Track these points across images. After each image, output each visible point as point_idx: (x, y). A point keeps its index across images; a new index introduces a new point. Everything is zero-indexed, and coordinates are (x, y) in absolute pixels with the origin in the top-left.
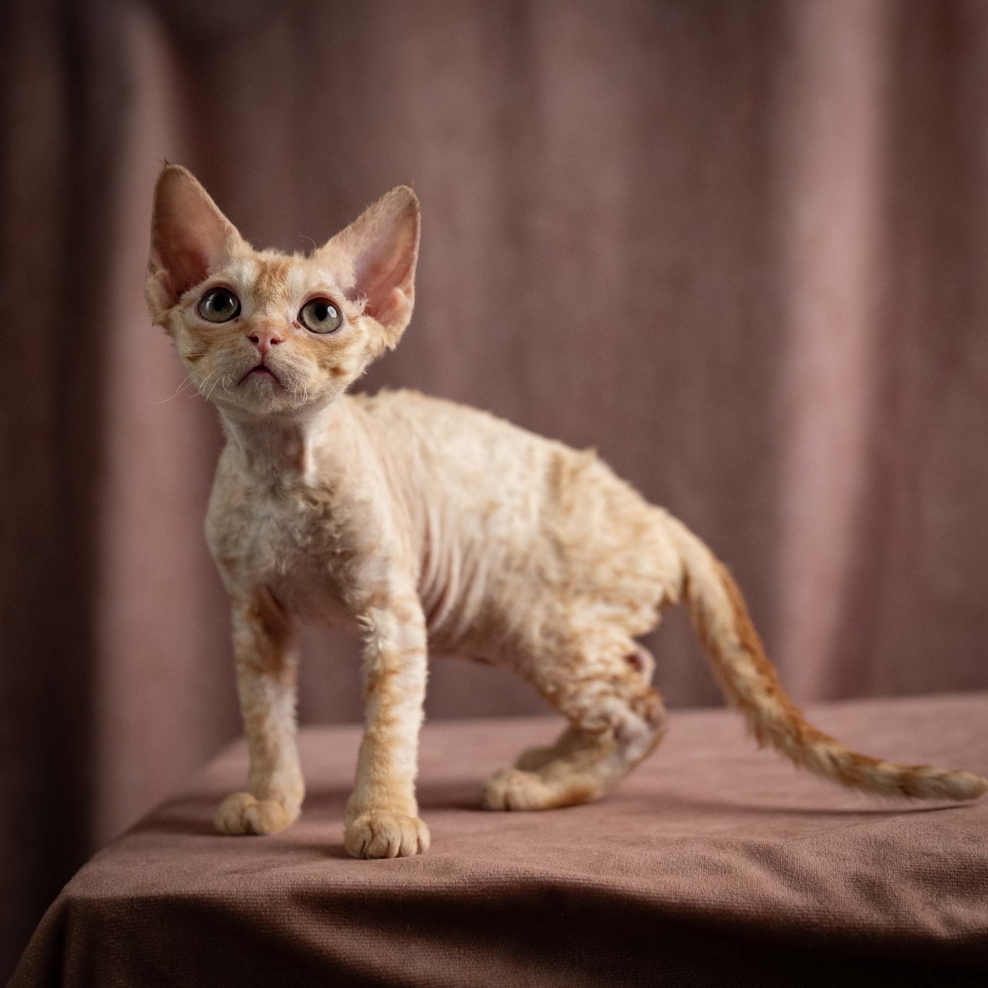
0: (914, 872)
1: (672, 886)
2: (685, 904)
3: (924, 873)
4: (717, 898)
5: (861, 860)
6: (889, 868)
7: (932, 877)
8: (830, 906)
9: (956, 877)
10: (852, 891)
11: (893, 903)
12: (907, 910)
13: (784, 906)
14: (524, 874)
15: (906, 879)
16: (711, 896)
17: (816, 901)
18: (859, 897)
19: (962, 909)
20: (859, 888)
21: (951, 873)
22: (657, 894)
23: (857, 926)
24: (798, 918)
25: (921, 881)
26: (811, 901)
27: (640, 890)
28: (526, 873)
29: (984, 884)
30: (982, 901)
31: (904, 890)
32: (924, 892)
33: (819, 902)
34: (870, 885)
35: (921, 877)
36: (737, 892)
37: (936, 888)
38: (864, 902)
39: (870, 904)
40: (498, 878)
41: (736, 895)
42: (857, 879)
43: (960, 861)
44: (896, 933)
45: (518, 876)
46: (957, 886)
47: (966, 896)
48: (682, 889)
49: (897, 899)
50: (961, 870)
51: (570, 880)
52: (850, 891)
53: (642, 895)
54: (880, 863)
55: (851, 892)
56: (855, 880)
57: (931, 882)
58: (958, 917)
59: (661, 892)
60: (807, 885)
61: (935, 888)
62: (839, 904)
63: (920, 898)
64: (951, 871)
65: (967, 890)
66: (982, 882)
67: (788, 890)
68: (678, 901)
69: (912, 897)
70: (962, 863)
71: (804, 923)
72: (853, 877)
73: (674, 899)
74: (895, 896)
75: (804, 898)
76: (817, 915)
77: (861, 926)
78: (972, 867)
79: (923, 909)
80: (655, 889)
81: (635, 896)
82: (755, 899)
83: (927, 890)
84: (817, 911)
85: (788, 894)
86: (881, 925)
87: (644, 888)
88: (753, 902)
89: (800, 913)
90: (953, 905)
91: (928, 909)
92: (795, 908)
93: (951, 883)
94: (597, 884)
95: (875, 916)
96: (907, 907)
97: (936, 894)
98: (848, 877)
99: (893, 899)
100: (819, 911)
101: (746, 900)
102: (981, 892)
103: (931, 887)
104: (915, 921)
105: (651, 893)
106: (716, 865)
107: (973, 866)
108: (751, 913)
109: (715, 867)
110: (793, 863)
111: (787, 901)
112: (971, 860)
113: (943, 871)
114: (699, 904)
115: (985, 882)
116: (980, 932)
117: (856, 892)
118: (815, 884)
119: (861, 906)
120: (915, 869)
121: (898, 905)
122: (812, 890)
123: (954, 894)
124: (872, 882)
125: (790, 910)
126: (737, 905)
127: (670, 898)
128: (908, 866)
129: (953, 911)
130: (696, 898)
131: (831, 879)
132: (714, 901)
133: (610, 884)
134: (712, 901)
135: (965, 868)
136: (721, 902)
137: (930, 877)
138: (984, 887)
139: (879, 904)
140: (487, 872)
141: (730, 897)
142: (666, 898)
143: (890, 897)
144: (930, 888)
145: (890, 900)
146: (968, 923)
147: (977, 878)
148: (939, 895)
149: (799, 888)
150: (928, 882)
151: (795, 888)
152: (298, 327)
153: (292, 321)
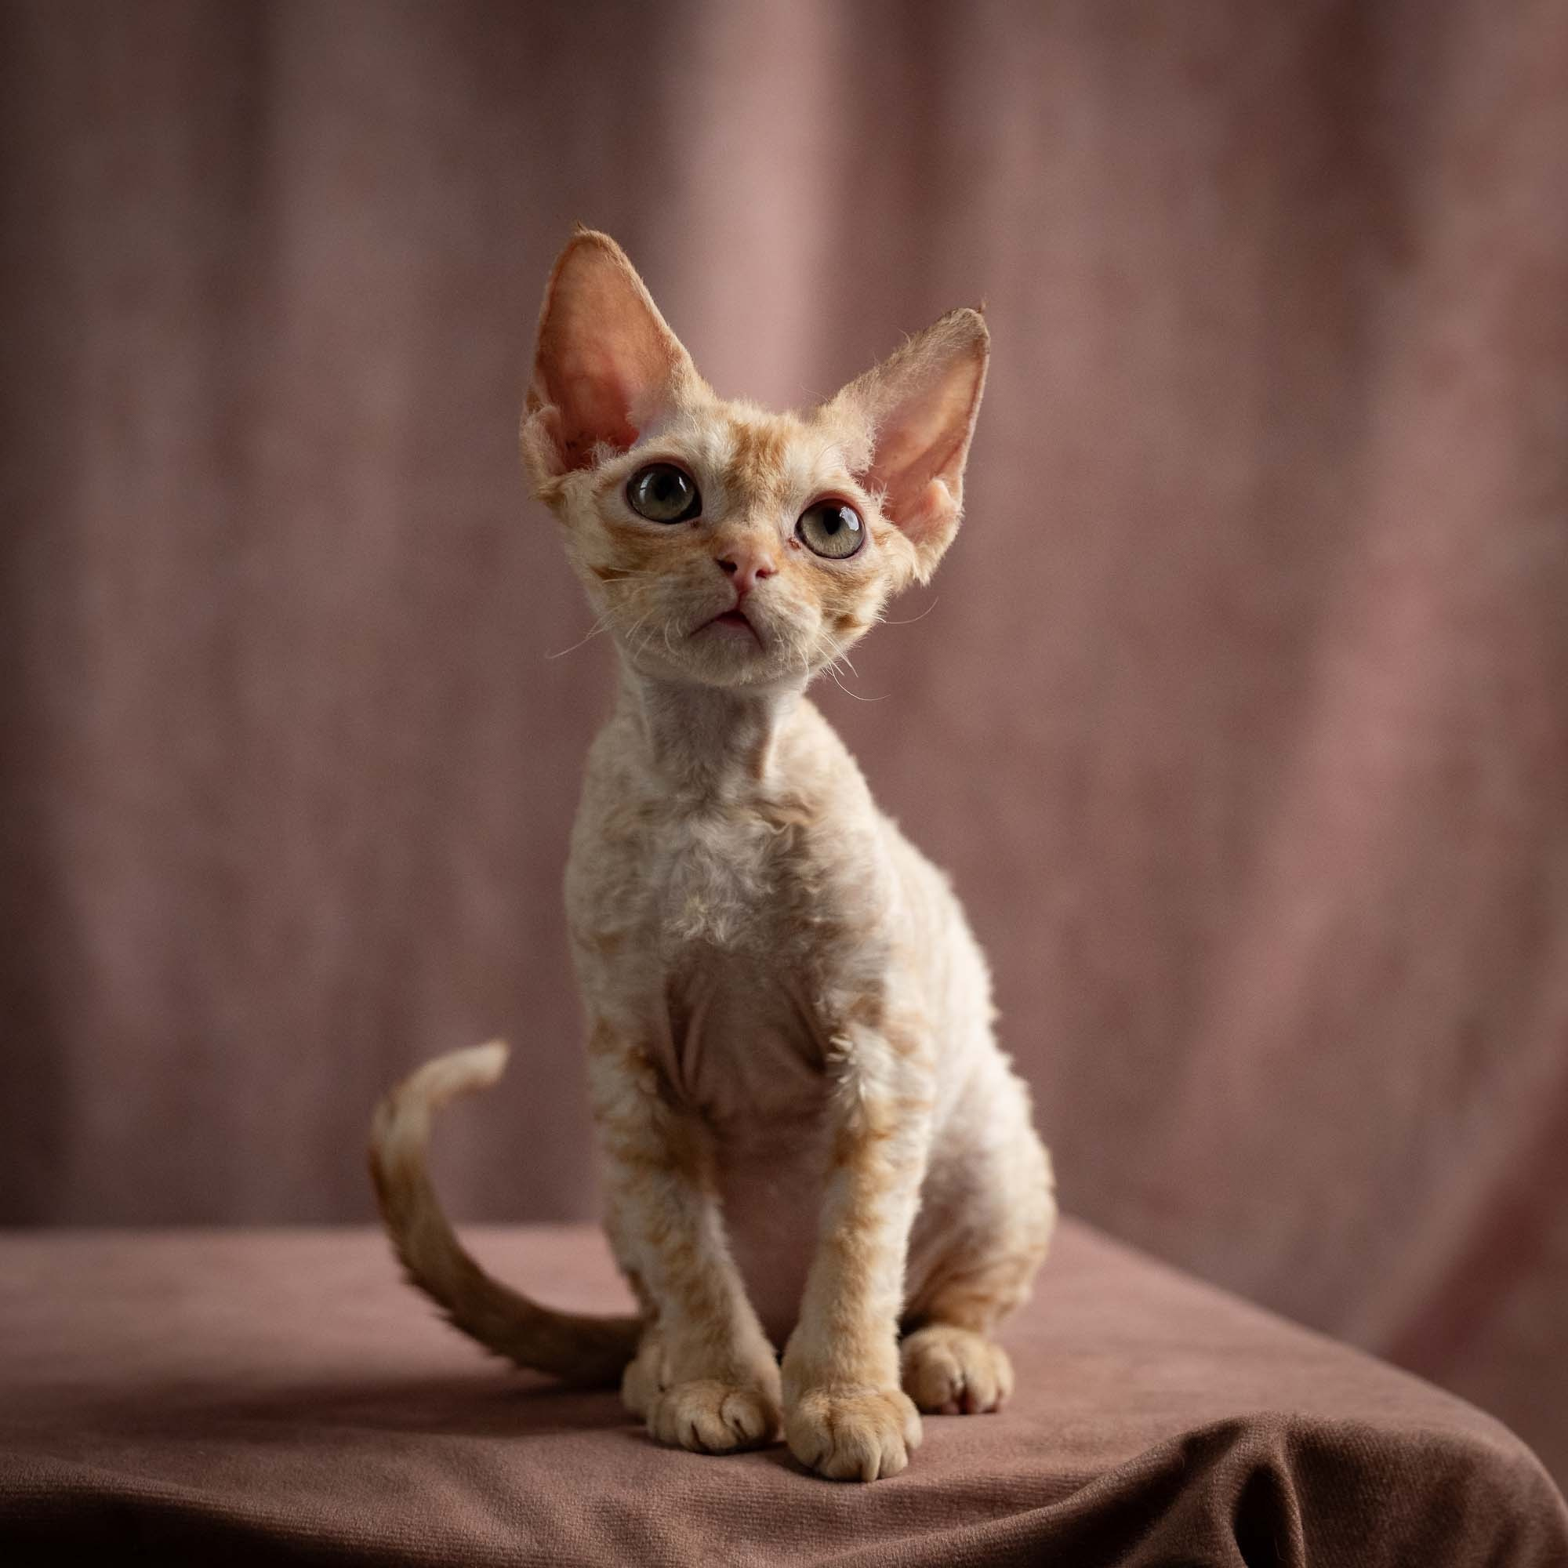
0: (695, 1501)
1: (309, 1510)
2: (327, 1538)
3: (711, 1503)
4: (378, 1531)
5: (617, 1477)
6: (656, 1493)
7: (723, 1509)
8: (556, 1550)
9: (760, 1511)
10: (593, 1526)
11: (654, 1547)
12: (674, 1560)
13: (483, 1547)
14: (77, 1482)
15: (680, 1511)
16: (369, 1527)
17: (534, 1540)
18: (603, 1536)
19: (764, 1563)
20: (604, 1521)
21: (753, 1505)
22: (284, 1521)
25: (703, 1514)
26: (527, 1541)
27: (258, 1514)
28: (81, 1480)
29: (802, 1523)
30: (797, 1550)
31: (674, 1528)
32: (706, 1532)
33: (538, 1542)
34: (623, 1518)
35: (704, 1509)
36: (411, 1522)
37: (727, 1527)
38: (609, 1545)
39: (619, 1548)
40: (36, 1486)
41: (409, 1526)
42: (603, 1508)
43: (769, 1486)
45: (66, 1484)
46: (760, 1525)
47: (772, 1542)
48: (326, 1514)
49: (662, 1543)
50: (769, 1500)
51: (148, 1494)
52: (590, 1526)
53: (260, 1521)
54: (644, 1484)
55: (591, 1528)
56: (600, 1509)
57: (720, 1517)
59: (290, 1518)
60: (523, 1514)
61: (725, 1528)
62: (569, 1546)
63: (699, 1540)
64: (752, 1502)
65: (774, 1531)
66: (800, 1520)
67: (493, 1523)
68: (316, 1533)
69: (687, 1538)
70: (771, 1489)
72: (598, 1505)
73: (310, 1530)
74: (659, 1538)
75: (516, 1536)
76: (532, 1563)
78: (787, 1497)
79: (701, 1560)
80: (281, 1513)
81: (249, 1522)
82: (438, 1535)
83: (712, 1529)
84: (532, 1556)
85: (492, 1529)
87: (265, 1510)
88: (433, 1539)
89: (506, 1559)
90: (749, 1554)
91: (710, 1559)
92: (500, 1551)
93: (751, 1521)
94: (191, 1503)
96: (676, 1555)
97: (726, 1536)
98: (591, 1504)
99: (655, 1541)
100: (538, 1557)
101: (424, 1535)
102: (797, 1535)
103: (719, 1525)
105: (275, 1519)
106: (386, 1478)
108: (429, 1557)
109: (384, 1480)
110: (507, 1480)
111: (487, 1540)
112: (786, 1485)
113: (740, 1501)
114: (349, 1540)
115: (804, 1521)
117: (600, 1528)
118: (535, 1514)
119: (604, 1551)
120: (696, 1496)
121: (661, 1552)
122: (529, 1523)
123: (754, 1538)
124: (626, 1514)
125: (491, 1553)
126: (409, 1543)
127: (304, 1529)
128: (686, 1491)
130: (345, 1530)
131: (562, 1507)
132: (374, 1535)
133: (211, 1502)
134: (369, 1535)
135: (776, 1498)
136: (384, 1536)
137: (718, 1509)
138: (802, 1529)
139: (633, 1548)
140: (20, 1477)
141: (399, 1531)
142: (297, 1528)
143: (651, 1538)
144: (716, 1527)
145: (650, 1542)
147: (793, 1514)
148: (730, 1539)
149: (510, 1519)
150: (715, 1516)
151: (505, 1520)
152: (796, 547)
153: (787, 536)
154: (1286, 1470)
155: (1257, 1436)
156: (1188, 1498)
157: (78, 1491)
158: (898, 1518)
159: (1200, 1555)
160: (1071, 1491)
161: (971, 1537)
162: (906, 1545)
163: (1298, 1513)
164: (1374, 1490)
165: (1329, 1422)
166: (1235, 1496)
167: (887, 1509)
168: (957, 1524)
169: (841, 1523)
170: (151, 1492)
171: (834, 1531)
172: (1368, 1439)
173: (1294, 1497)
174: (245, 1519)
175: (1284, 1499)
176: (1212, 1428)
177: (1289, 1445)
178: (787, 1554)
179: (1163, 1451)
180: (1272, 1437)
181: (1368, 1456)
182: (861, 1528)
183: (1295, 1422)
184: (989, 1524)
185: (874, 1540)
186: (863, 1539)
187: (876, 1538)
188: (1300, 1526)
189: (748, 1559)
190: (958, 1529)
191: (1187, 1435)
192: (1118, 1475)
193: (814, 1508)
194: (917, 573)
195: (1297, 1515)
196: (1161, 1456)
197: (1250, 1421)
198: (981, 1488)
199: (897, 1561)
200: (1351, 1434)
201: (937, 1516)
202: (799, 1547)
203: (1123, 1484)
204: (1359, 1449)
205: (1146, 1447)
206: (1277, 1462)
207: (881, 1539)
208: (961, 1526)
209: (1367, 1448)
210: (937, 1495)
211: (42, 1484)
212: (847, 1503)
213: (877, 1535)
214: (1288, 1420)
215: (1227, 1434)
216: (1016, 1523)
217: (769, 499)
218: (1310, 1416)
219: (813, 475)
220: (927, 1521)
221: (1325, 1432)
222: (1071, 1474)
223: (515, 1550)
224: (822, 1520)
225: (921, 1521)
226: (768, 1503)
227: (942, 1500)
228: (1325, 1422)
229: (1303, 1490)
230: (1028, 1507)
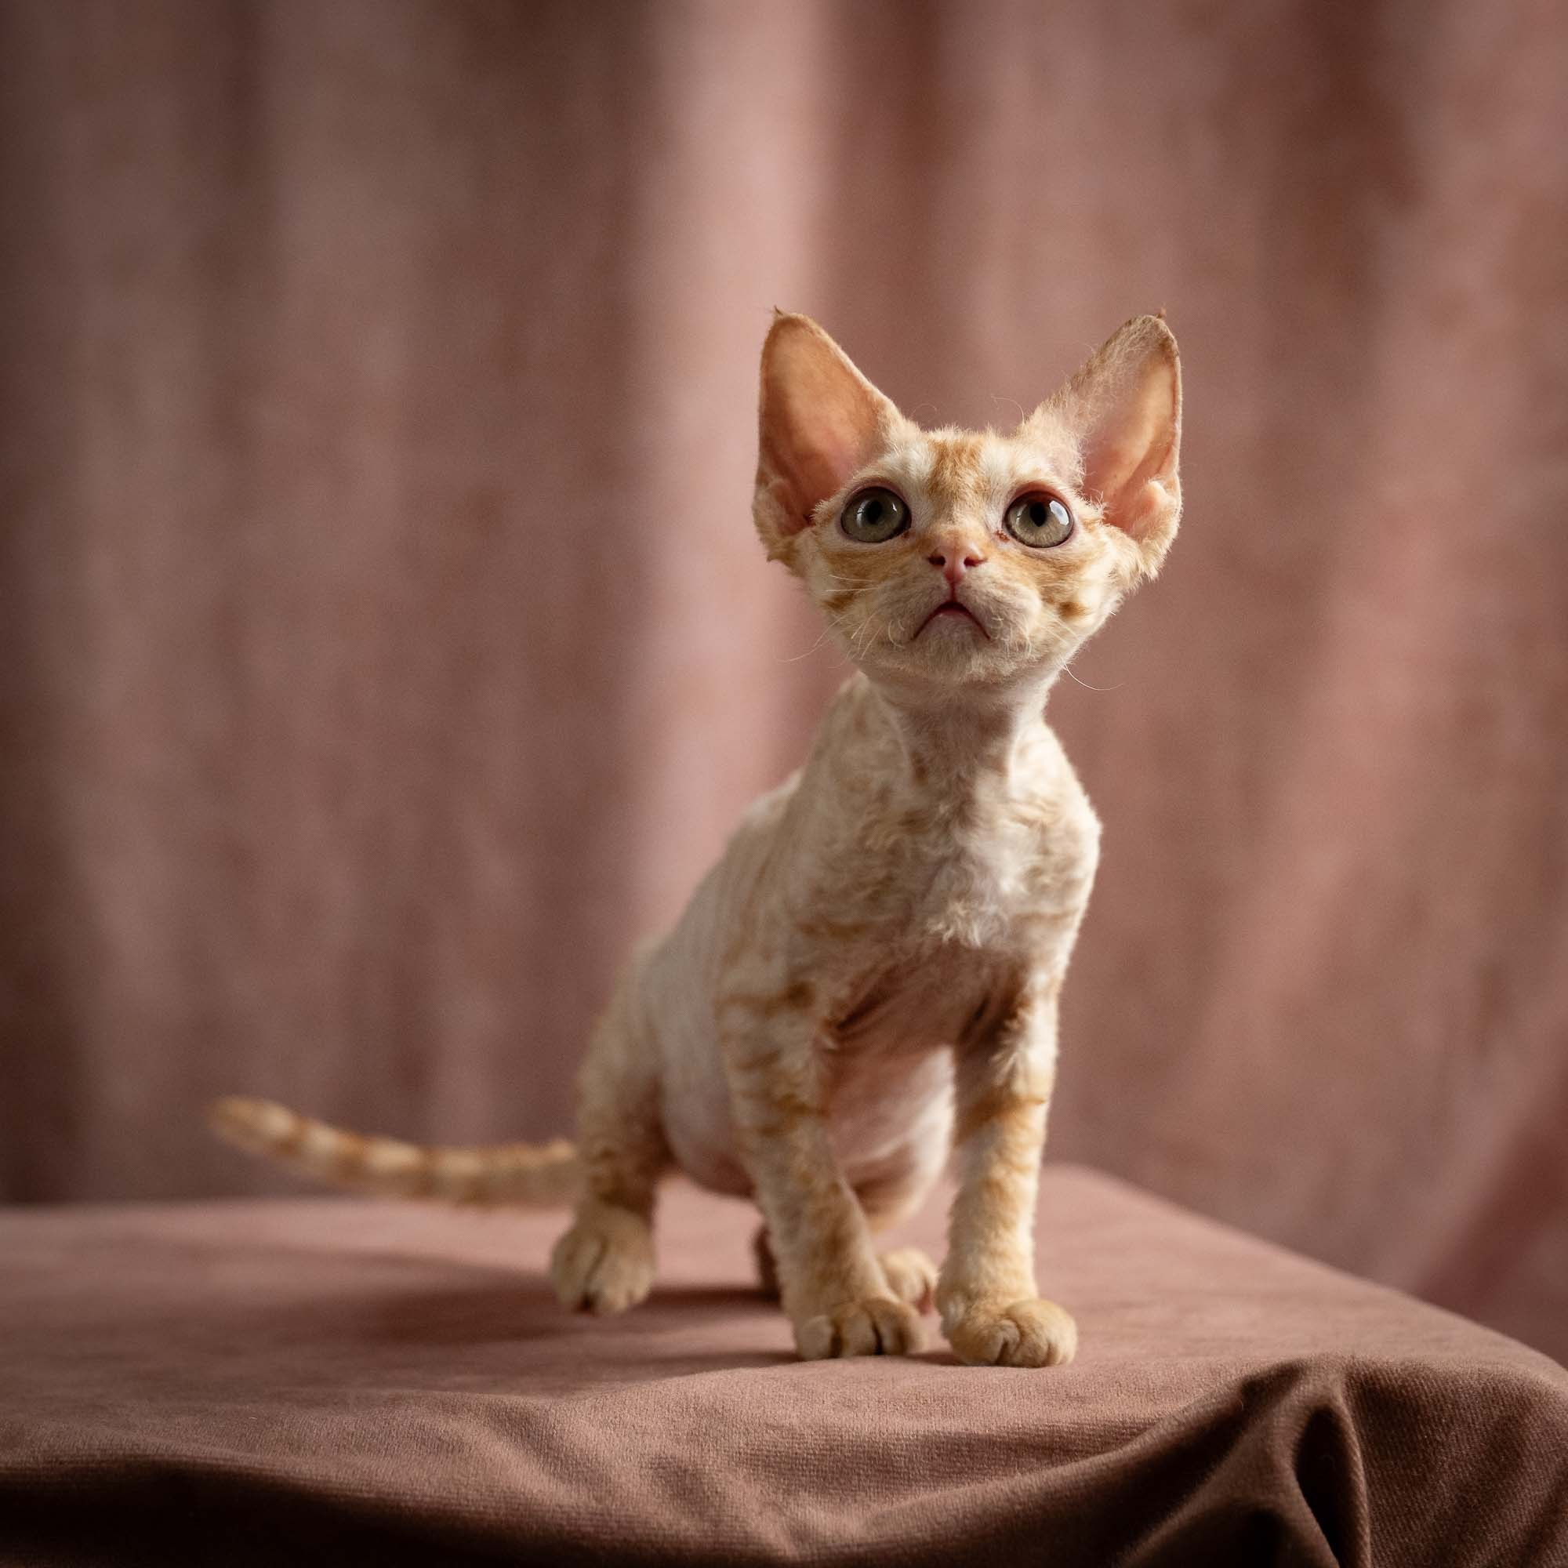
0: (751, 1455)
1: (365, 1472)
2: (383, 1500)
3: (767, 1457)
4: (435, 1492)
5: (670, 1434)
6: (711, 1448)
7: (779, 1463)
8: (614, 1507)
9: (817, 1463)
10: (650, 1483)
11: (712, 1502)
12: (733, 1514)
13: (541, 1505)
14: (132, 1449)
15: (737, 1466)
16: (425, 1488)
17: (591, 1496)
18: (660, 1492)
19: (823, 1515)
20: (661, 1477)
21: (809, 1457)
22: (340, 1484)
23: (653, 1538)
24: (561, 1525)
25: (760, 1468)
26: (584, 1498)
27: (314, 1478)
28: (135, 1447)
29: (859, 1475)
30: (856, 1501)
31: (731, 1483)
32: (763, 1486)
33: (596, 1499)
34: (679, 1473)
35: (760, 1463)
36: (468, 1482)
37: (784, 1479)
38: (667, 1501)
39: (677, 1503)
40: (90, 1455)
41: (466, 1487)
42: (659, 1464)
43: (825, 1438)
44: (715, 1550)
45: (121, 1452)
46: (817, 1477)
47: (830, 1494)
48: (382, 1476)
49: (720, 1497)
50: (825, 1452)
51: (202, 1461)
52: (646, 1482)
53: (316, 1484)
54: (698, 1441)
55: (648, 1484)
56: (656, 1466)
57: (777, 1470)
58: (813, 1527)
59: (346, 1481)
60: (579, 1472)
61: (782, 1481)
62: (628, 1503)
63: (757, 1496)
64: (808, 1454)
65: (832, 1483)
66: (857, 1471)
67: (549, 1481)
68: (372, 1495)
69: (744, 1493)
70: (826, 1440)
71: (569, 1533)
72: (653, 1461)
73: (367, 1492)
74: (717, 1492)
75: (573, 1493)
76: (591, 1520)
77: (660, 1539)
78: (843, 1448)
79: (761, 1513)
81: (305, 1486)
82: (495, 1494)
83: (769, 1483)
84: (592, 1514)
85: (549, 1487)
86: (692, 1536)
87: (321, 1474)
88: (491, 1499)
89: (565, 1516)
90: (808, 1507)
91: (770, 1513)
92: (558, 1509)
93: (807, 1473)
94: (246, 1468)
95: (684, 1523)
96: (734, 1510)
97: (784, 1489)
98: (646, 1460)
99: (713, 1496)
100: (596, 1514)
101: (481, 1495)
102: (855, 1487)
103: (776, 1479)
104: (746, 1532)
105: (331, 1482)
106: (440, 1439)
107: (844, 1446)
108: (487, 1516)
109: (438, 1442)
110: (561, 1438)
111: (545, 1498)
112: (841, 1436)
113: (797, 1454)
114: (406, 1501)
115: (861, 1472)
116: (846, 1550)
117: (656, 1485)
118: (592, 1471)
119: (662, 1507)
120: (752, 1450)
121: (720, 1507)
122: (586, 1480)
123: (812, 1490)
124: (683, 1469)
125: (549, 1511)
126: (466, 1503)
127: (361, 1491)
128: (742, 1445)
129: (808, 1517)
130: (401, 1491)
131: (619, 1464)
132: (431, 1496)
134: (426, 1496)
135: (831, 1449)
136: (441, 1497)
137: (775, 1462)
138: (859, 1480)
139: (692, 1504)
140: (73, 1446)
141: (456, 1491)
142: (354, 1491)
143: (709, 1494)
144: (774, 1480)
145: (708, 1497)
146: (829, 1537)
147: (850, 1465)
148: (788, 1492)
149: (567, 1477)
150: (771, 1470)
151: (561, 1478)
152: (1006, 539)
153: (994, 529)
154: (1346, 1412)
155: (1316, 1377)
156: (1248, 1441)
157: (132, 1459)
158: (956, 1467)
159: (1262, 1498)
160: (1129, 1437)
161: (1032, 1486)
162: (966, 1494)
163: (1359, 1454)
164: (1432, 1430)
165: (1387, 1363)
166: (1296, 1438)
167: (945, 1458)
168: (1015, 1472)
169: (899, 1474)
170: (205, 1458)
171: (892, 1481)
172: (1426, 1379)
173: (1355, 1439)
174: (302, 1482)
175: (1345, 1440)
176: (1270, 1372)
177: (1347, 1386)
178: (846, 1504)
179: (1221, 1395)
180: (1331, 1377)
181: (1427, 1397)
182: (918, 1477)
183: (1354, 1364)
184: (1049, 1472)
185: (933, 1489)
186: (922, 1488)
187: (934, 1487)
188: (1361, 1467)
189: (807, 1512)
190: (1016, 1477)
191: (1245, 1379)
192: (1176, 1420)
193: (870, 1458)
194: (1142, 568)
195: (1358, 1457)
196: (1219, 1399)
197: (1309, 1362)
198: (1038, 1436)
199: (958, 1510)
200: (1409, 1374)
201: (995, 1464)
202: (858, 1498)
203: (1183, 1428)
204: (1417, 1389)
205: (1202, 1393)
206: (1337, 1403)
207: (940, 1488)
208: (1019, 1474)
209: (1426, 1387)
210: (994, 1443)
211: (96, 1453)
212: (903, 1453)
213: (936, 1484)
214: (1346, 1361)
215: (1287, 1376)
216: (1077, 1470)
217: (970, 495)
218: (1368, 1357)
219: (1012, 472)
220: (985, 1469)
221: (1384, 1373)
222: (1128, 1420)
223: (573, 1507)
224: (879, 1470)
225: (979, 1469)
226: (823, 1455)
227: (1000, 1449)
228: (1384, 1363)
229: (1363, 1431)
230: (1086, 1454)
